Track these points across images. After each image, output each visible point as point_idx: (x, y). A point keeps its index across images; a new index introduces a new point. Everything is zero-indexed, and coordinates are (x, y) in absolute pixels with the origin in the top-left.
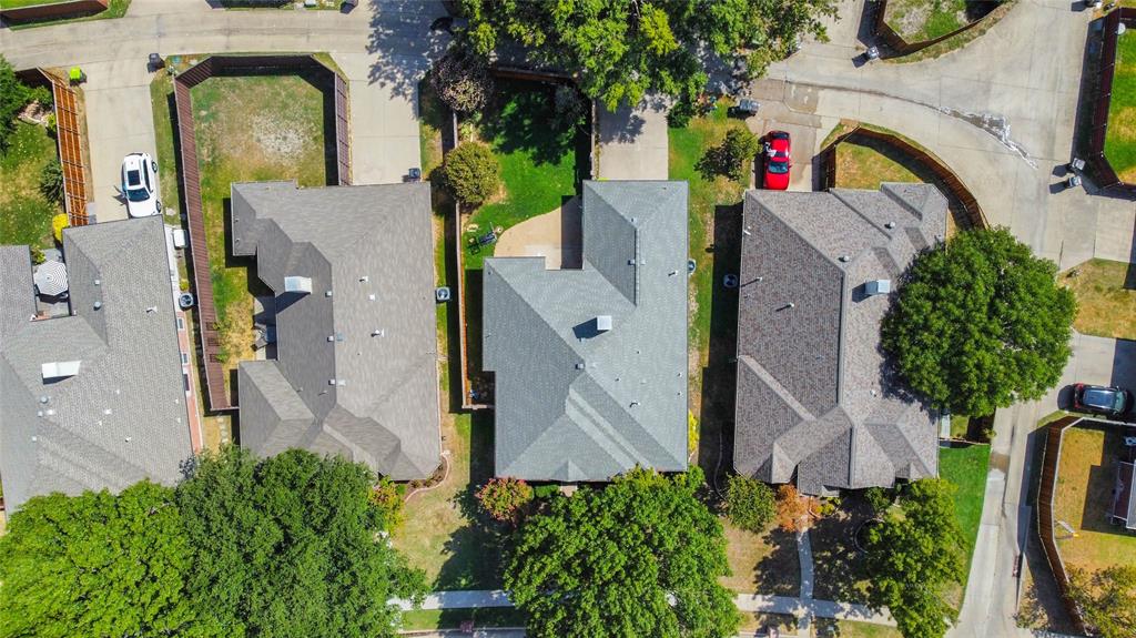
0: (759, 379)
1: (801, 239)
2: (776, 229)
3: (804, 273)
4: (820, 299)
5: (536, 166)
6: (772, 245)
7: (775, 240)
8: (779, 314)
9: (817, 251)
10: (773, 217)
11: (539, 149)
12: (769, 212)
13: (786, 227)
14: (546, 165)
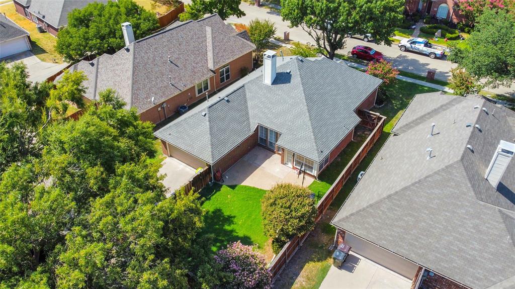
0: (214, 56)
1: (134, 72)
2: (139, 89)
3: (150, 62)
4: (156, 48)
5: (234, 217)
6: (149, 86)
7: (145, 86)
8: (179, 65)
9: (134, 61)
10: (133, 94)
11: (224, 225)
12: (132, 98)
13: (133, 84)
14: (226, 213)
